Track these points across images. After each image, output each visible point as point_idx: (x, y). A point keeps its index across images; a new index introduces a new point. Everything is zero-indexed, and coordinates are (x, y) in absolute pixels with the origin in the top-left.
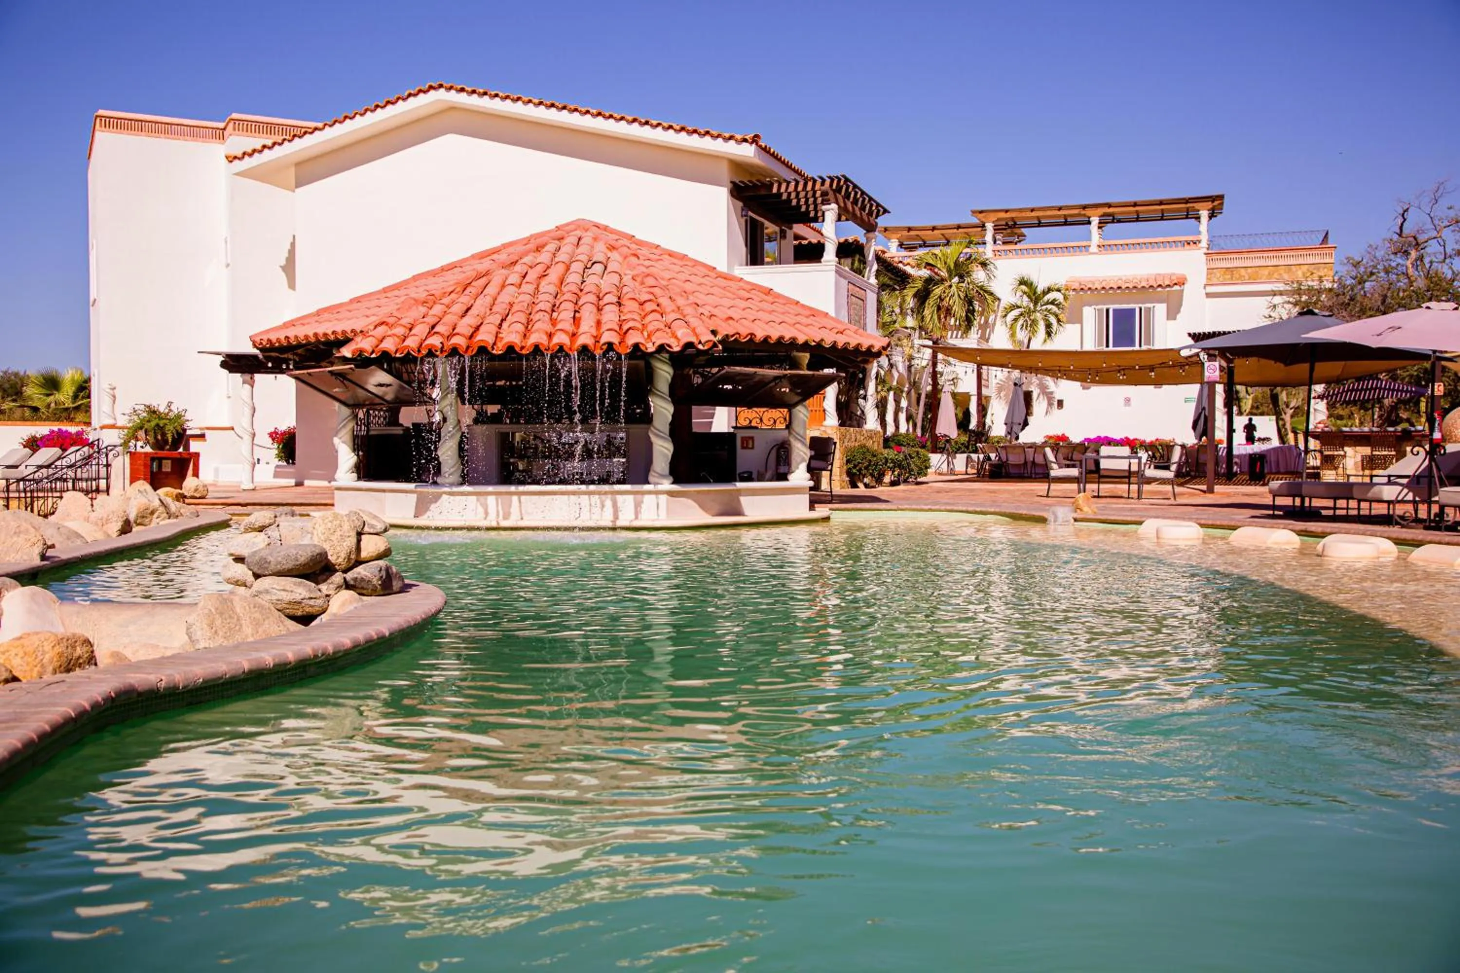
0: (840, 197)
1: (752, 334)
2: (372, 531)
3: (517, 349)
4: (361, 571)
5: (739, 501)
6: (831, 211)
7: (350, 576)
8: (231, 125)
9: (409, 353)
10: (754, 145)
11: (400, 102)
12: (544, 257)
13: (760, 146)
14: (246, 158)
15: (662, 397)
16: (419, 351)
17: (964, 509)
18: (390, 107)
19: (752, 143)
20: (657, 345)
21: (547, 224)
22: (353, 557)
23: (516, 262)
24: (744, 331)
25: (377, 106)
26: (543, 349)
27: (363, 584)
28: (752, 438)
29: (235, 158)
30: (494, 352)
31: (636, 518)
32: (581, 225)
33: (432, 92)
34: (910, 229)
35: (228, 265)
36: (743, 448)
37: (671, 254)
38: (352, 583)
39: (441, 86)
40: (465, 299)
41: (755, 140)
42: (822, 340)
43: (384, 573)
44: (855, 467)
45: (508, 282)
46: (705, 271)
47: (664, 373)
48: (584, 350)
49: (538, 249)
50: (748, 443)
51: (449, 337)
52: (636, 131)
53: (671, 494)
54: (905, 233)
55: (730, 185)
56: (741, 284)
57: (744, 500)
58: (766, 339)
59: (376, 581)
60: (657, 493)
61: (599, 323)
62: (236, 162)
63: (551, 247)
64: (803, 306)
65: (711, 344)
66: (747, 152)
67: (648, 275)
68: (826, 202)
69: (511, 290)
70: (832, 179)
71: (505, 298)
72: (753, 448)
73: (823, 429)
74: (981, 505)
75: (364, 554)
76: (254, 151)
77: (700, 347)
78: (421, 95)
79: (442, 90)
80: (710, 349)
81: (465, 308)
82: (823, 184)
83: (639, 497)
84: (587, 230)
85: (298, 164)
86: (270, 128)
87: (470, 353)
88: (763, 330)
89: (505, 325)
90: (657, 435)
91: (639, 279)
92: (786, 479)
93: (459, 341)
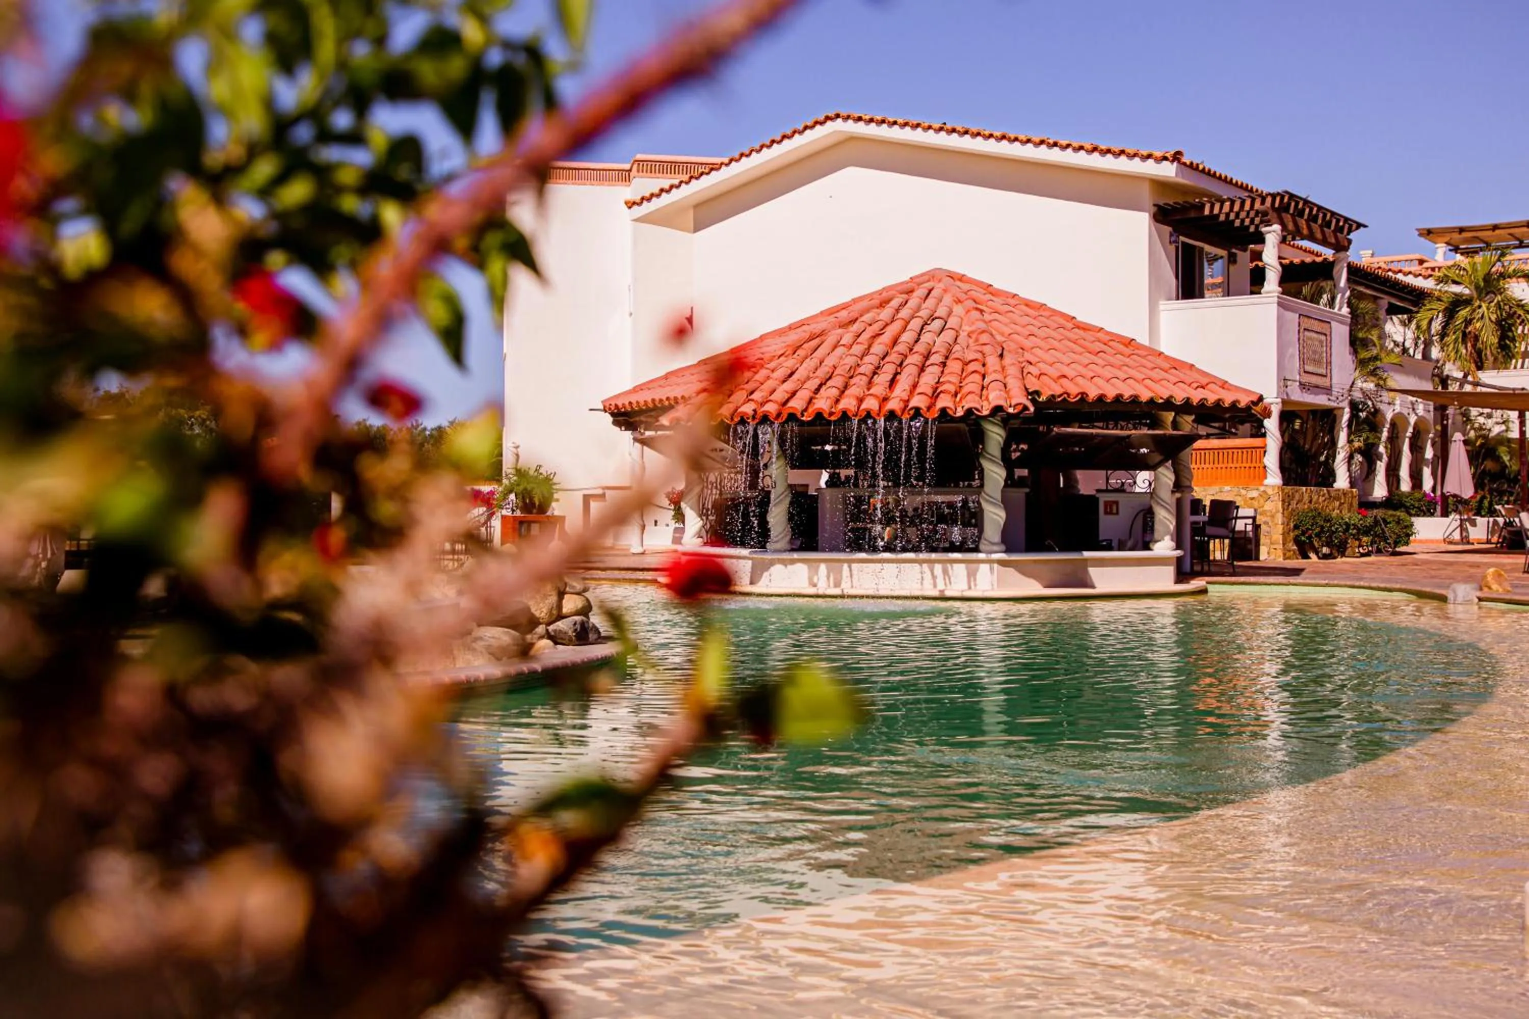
0: (1288, 218)
1: (1082, 394)
2: (572, 591)
3: (826, 416)
4: (561, 625)
5: (1087, 572)
6: (1272, 233)
7: (551, 628)
8: (635, 167)
9: (722, 420)
10: (1175, 164)
11: (797, 136)
12: (885, 314)
13: (1184, 164)
14: (645, 202)
15: (994, 462)
16: (732, 419)
17: (1366, 584)
18: (786, 142)
19: (1172, 161)
20: (965, 408)
21: (901, 275)
22: (555, 612)
23: (857, 319)
24: (1074, 390)
25: (773, 142)
26: (850, 414)
27: (562, 635)
28: (1117, 503)
29: (634, 203)
30: (804, 418)
31: (970, 588)
32: (932, 275)
33: (829, 123)
34: (1461, 230)
35: (631, 314)
36: (1106, 513)
37: (1028, 304)
38: (553, 634)
39: (838, 116)
40: (790, 363)
41: (1177, 157)
42: (1171, 397)
43: (578, 627)
44: (1303, 533)
45: (842, 343)
46: (1062, 321)
47: (995, 435)
48: (891, 416)
49: (883, 304)
50: (1112, 508)
51: (762, 404)
52: (1043, 154)
53: (1002, 563)
54: (1456, 236)
55: (1154, 209)
56: (1100, 335)
57: (1093, 571)
58: (1101, 398)
59: (571, 633)
60: (991, 562)
61: (915, 386)
62: (635, 207)
63: (895, 303)
64: (1167, 357)
65: (1020, 407)
66: (1168, 171)
67: (983, 332)
68: (1268, 223)
69: (840, 350)
70: (1274, 196)
71: (830, 362)
72: (1117, 513)
73: (1262, 489)
74: (1389, 581)
75: (565, 610)
76: (652, 195)
77: (1011, 410)
78: (818, 127)
79: (839, 120)
80: (1021, 412)
81: (789, 372)
82: (1263, 203)
83: (974, 566)
84: (940, 281)
85: (697, 206)
86: (672, 167)
87: (780, 420)
88: (1099, 388)
89: (824, 388)
90: (987, 501)
91: (974, 336)
92: (1149, 549)
93: (771, 408)
